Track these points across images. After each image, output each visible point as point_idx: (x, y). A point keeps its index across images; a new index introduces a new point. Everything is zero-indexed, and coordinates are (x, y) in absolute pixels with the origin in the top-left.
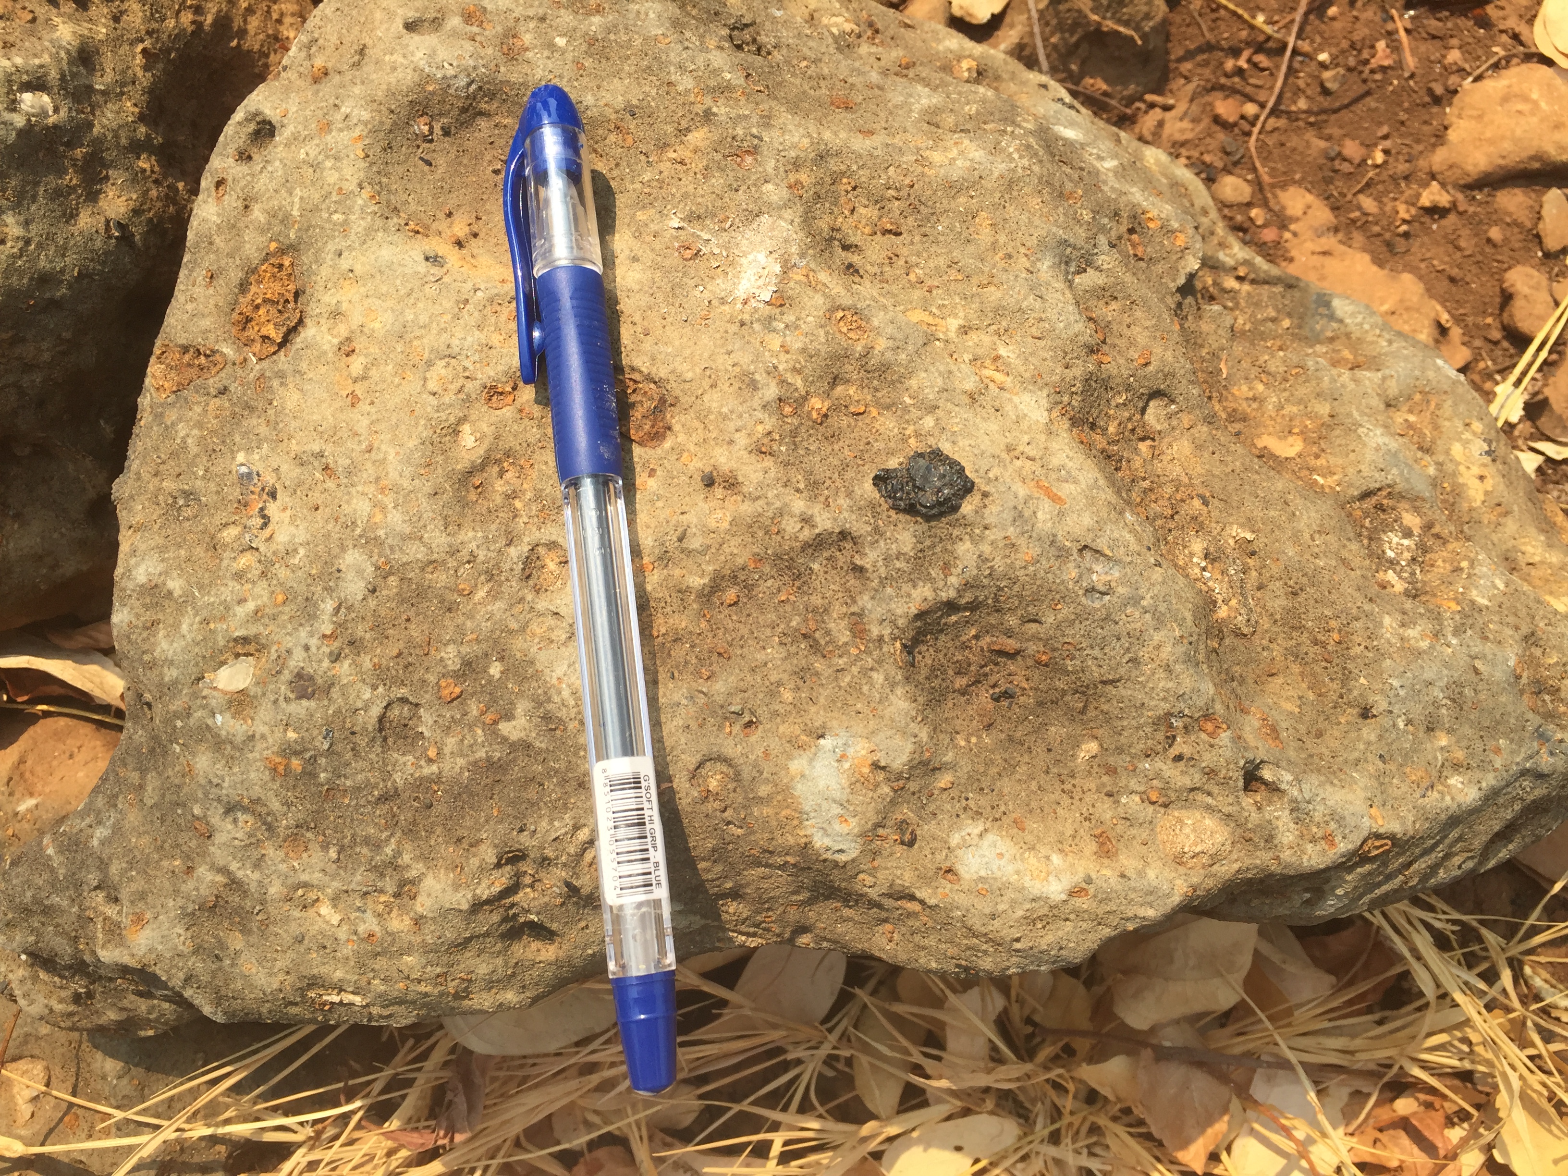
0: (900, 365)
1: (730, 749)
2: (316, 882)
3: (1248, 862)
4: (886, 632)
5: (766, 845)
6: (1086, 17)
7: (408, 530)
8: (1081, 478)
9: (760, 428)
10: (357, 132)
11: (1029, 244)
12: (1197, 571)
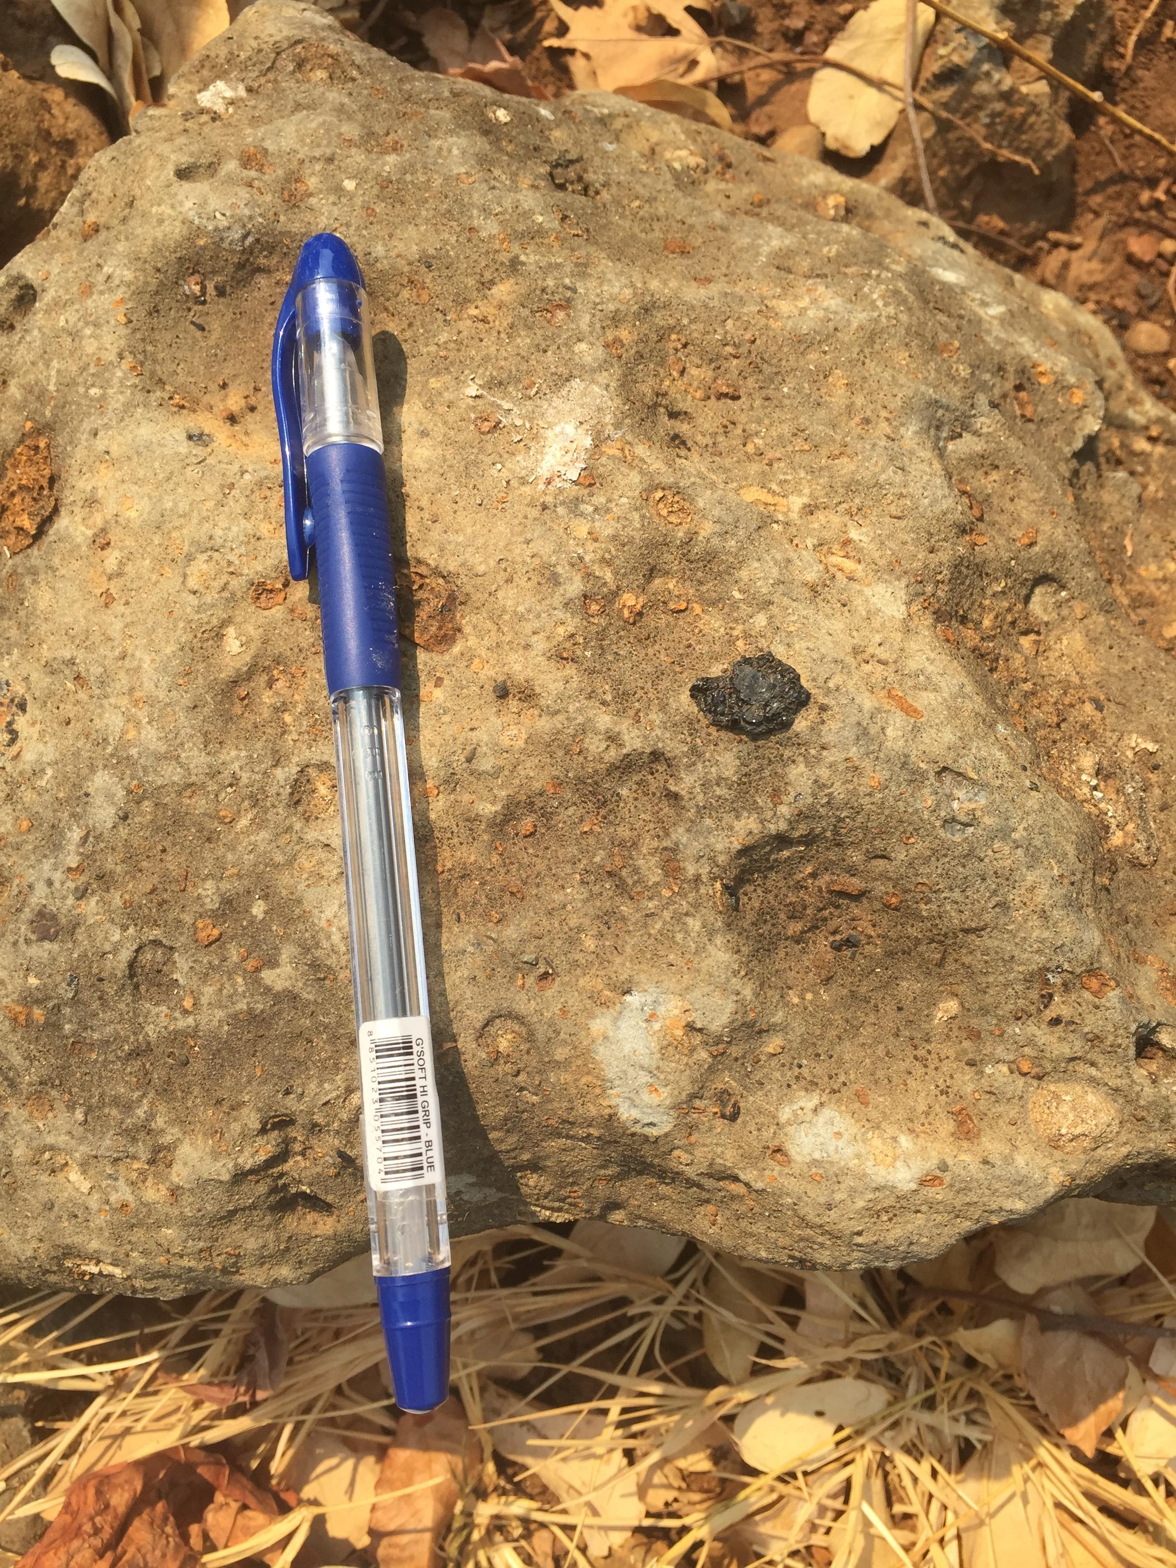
0: (729, 553)
1: (524, 1005)
2: (63, 1146)
3: (1139, 1145)
4: (704, 871)
5: (565, 1116)
6: (978, 146)
7: (163, 749)
8: (943, 684)
9: (561, 630)
10: (119, 295)
11: (892, 406)
12: (1086, 790)
